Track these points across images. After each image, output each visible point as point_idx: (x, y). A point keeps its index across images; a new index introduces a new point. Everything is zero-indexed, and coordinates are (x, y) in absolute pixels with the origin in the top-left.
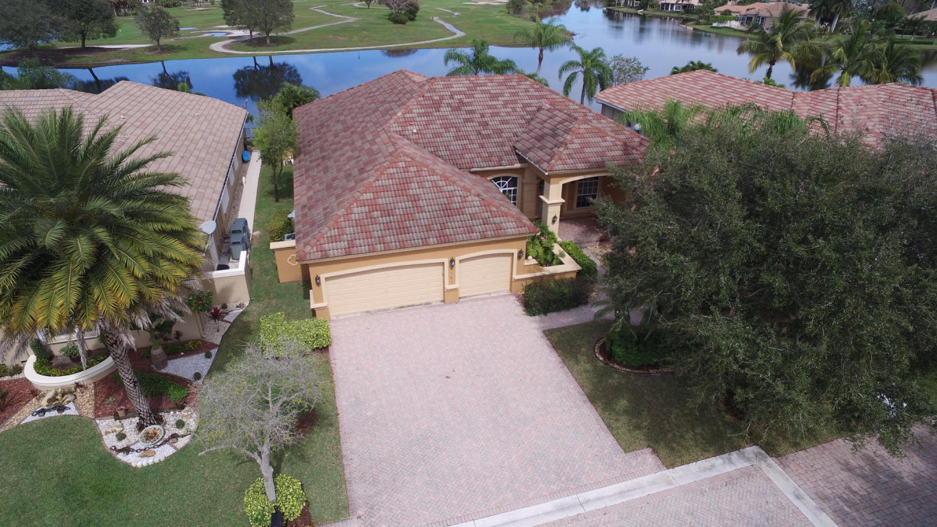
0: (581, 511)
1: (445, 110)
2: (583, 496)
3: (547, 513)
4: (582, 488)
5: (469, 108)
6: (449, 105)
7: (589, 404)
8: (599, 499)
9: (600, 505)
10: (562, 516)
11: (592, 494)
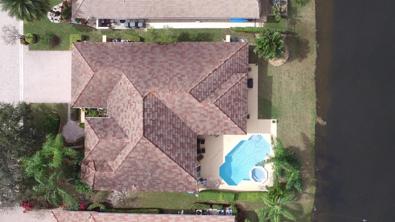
0: (20, 89)
1: (129, 97)
2: (23, 90)
3: (21, 83)
4: (24, 90)
5: (129, 107)
6: (131, 100)
7: (42, 103)
8: (22, 93)
9: (20, 92)
10: (20, 85)
11: (23, 92)
